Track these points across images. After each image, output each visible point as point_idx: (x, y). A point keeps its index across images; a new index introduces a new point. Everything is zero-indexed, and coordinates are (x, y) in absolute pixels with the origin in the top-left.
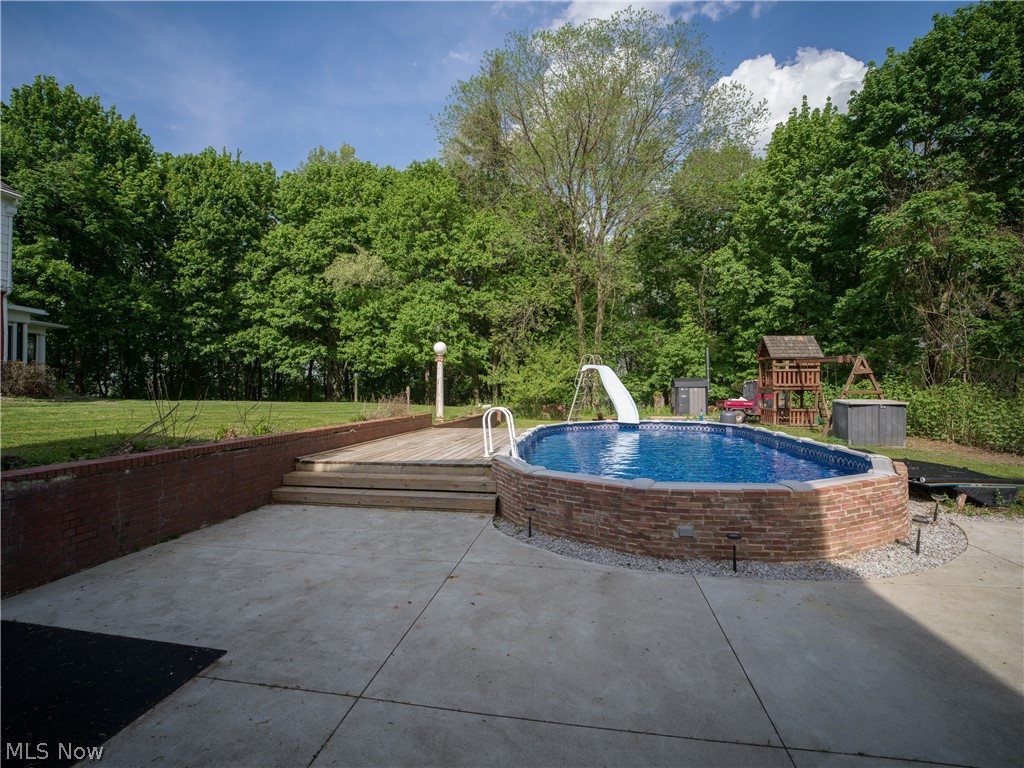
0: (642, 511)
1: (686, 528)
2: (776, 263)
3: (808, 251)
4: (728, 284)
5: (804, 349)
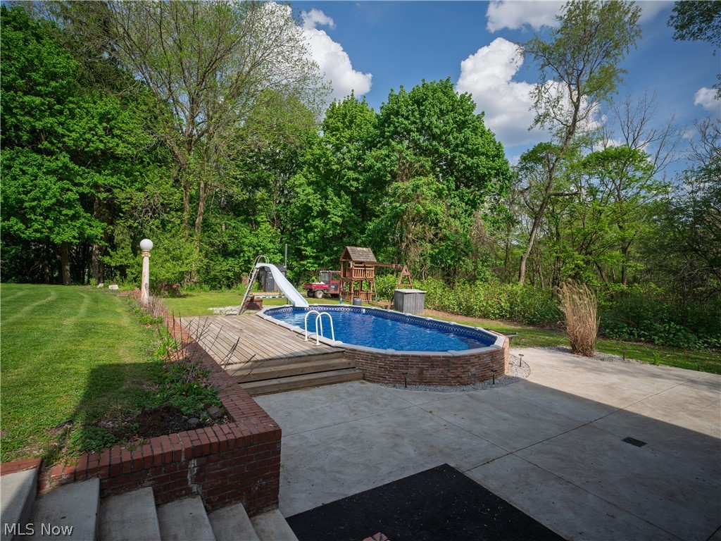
0: (459, 365)
1: (473, 370)
2: (330, 191)
3: (349, 189)
4: (302, 201)
5: (367, 256)
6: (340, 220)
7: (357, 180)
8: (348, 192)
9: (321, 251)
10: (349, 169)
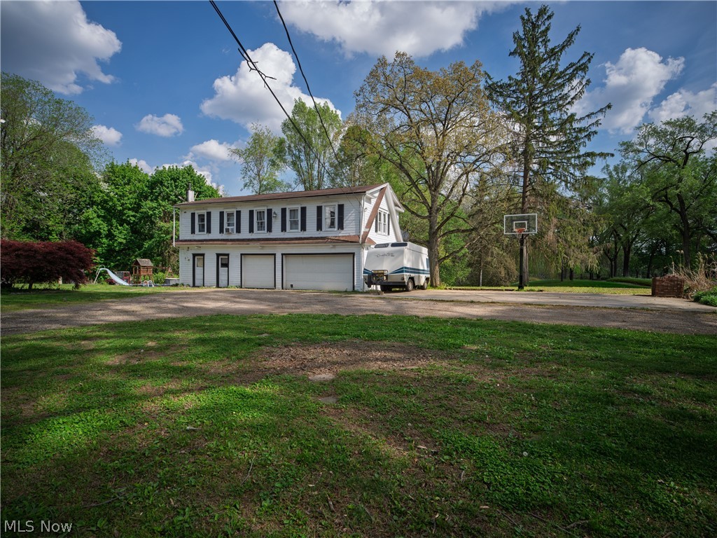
2: (114, 221)
5: (148, 263)
6: (124, 241)
7: (133, 216)
8: (128, 223)
9: (108, 259)
10: (129, 209)
